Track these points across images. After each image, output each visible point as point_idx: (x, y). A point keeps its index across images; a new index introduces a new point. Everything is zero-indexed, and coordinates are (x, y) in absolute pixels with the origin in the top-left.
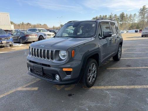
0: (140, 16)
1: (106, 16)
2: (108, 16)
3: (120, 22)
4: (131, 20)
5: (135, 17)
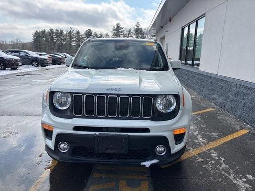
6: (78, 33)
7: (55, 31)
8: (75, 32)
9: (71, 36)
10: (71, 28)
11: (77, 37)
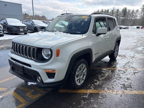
0: (142, 13)
1: (108, 10)
2: (110, 11)
3: (122, 18)
4: (133, 16)
5: (137, 13)
6: (118, 10)
7: (104, 11)
8: (116, 10)
9: (113, 13)
10: (114, 8)
11: (117, 13)
